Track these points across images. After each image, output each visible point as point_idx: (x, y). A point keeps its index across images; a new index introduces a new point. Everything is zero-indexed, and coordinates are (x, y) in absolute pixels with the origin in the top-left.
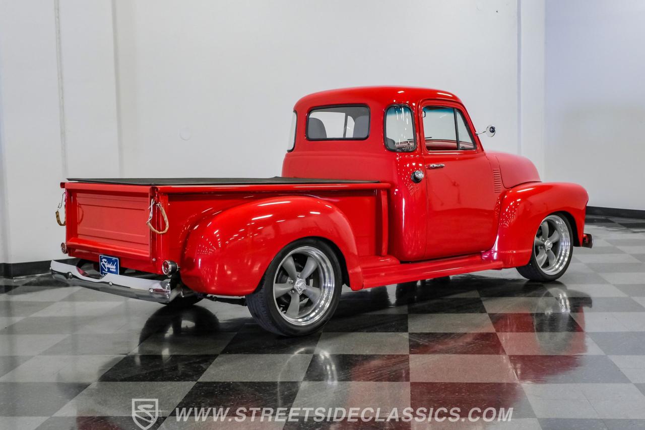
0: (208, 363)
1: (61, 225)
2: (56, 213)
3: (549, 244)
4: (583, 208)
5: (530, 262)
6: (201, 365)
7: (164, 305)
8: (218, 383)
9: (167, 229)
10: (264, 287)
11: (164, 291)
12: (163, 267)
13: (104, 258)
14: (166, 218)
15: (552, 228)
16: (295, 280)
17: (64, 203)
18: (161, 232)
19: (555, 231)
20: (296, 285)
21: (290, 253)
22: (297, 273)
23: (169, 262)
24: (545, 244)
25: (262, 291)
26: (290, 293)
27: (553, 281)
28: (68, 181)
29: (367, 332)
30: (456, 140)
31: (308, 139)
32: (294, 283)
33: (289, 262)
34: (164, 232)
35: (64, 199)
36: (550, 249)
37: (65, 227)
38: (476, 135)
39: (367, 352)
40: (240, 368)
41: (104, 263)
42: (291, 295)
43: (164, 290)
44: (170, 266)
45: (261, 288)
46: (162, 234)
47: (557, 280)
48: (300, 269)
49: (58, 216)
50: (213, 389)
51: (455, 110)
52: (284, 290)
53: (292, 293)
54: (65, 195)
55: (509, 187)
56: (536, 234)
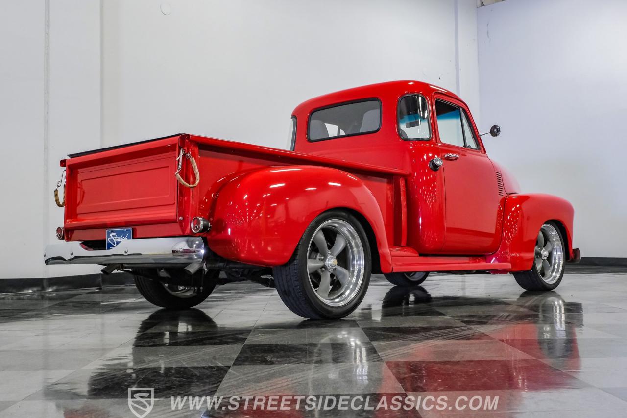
1: (59, 205)
2: (55, 191)
3: (545, 253)
5: (532, 269)
9: (197, 182)
10: (298, 257)
11: (190, 252)
12: (192, 225)
13: (112, 232)
14: (197, 171)
15: (546, 239)
16: (325, 257)
17: (64, 182)
18: (191, 185)
19: (548, 242)
20: (327, 262)
21: (321, 226)
22: (328, 251)
23: (200, 219)
24: (542, 252)
25: (296, 262)
26: (320, 271)
27: (551, 289)
28: (69, 158)
31: (310, 141)
32: (324, 260)
33: (320, 235)
34: (194, 185)
35: (64, 177)
36: (546, 258)
37: (63, 208)
38: (479, 136)
41: (112, 237)
42: (321, 274)
43: (191, 249)
44: (202, 223)
45: (294, 259)
46: (193, 187)
47: (554, 289)
48: (330, 246)
49: (56, 195)
51: (461, 109)
52: (315, 266)
53: (322, 271)
54: (65, 174)
55: (508, 193)
56: (535, 244)
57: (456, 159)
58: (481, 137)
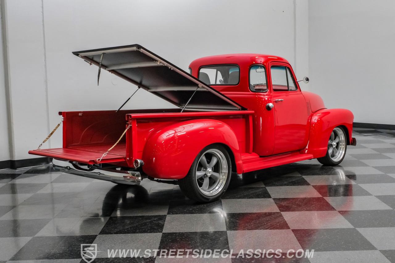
0: (163, 220)
3: (335, 143)
4: (352, 123)
5: (326, 154)
6: (159, 222)
7: (116, 184)
8: (176, 233)
12: (134, 164)
15: (336, 135)
16: (206, 169)
19: (337, 136)
20: (207, 172)
21: (204, 153)
22: (207, 165)
23: (138, 160)
24: (333, 144)
26: (203, 177)
27: (337, 164)
29: (247, 198)
30: (287, 85)
32: (205, 171)
33: (203, 158)
36: (335, 147)
39: (255, 211)
40: (184, 223)
44: (139, 163)
47: (339, 164)
48: (209, 162)
50: (175, 238)
51: (286, 68)
52: (201, 175)
53: (205, 177)
55: (314, 112)
56: (329, 138)
57: (282, 101)
58: (298, 82)
